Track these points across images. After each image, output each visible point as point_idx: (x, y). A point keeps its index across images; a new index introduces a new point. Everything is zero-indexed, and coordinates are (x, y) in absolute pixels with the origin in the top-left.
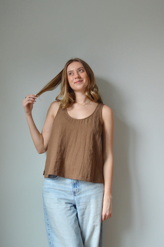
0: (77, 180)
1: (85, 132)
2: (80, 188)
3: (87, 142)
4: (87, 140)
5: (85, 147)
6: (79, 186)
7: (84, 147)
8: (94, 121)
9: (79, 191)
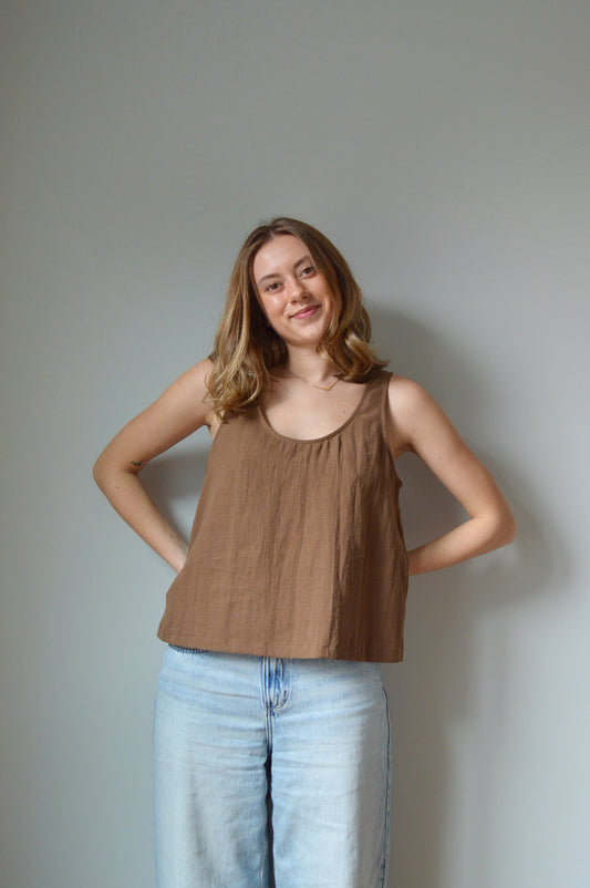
0: (280, 661)
1: (333, 483)
2: (289, 689)
3: (341, 520)
4: (341, 514)
5: (337, 540)
6: (286, 682)
7: (334, 538)
8: (360, 444)
9: (285, 701)
